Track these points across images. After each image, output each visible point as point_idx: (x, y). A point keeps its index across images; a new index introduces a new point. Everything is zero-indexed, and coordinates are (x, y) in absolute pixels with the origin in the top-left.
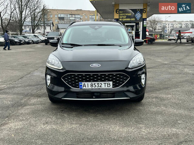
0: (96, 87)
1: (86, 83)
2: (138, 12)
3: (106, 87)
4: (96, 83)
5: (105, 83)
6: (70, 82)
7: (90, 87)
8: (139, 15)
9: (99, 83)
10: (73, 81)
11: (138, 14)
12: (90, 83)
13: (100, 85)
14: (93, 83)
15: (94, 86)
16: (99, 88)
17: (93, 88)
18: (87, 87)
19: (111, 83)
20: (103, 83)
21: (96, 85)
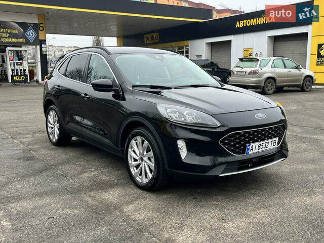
0: (263, 149)
1: (254, 144)
2: (31, 29)
3: (272, 147)
4: (264, 142)
5: (272, 141)
6: (232, 146)
7: (257, 150)
8: (32, 33)
9: (267, 142)
10: (238, 143)
11: (31, 31)
12: (258, 144)
13: (267, 145)
14: (261, 143)
15: (261, 147)
16: (266, 149)
17: (260, 150)
18: (254, 151)
19: (277, 139)
20: (270, 141)
21: (264, 145)
